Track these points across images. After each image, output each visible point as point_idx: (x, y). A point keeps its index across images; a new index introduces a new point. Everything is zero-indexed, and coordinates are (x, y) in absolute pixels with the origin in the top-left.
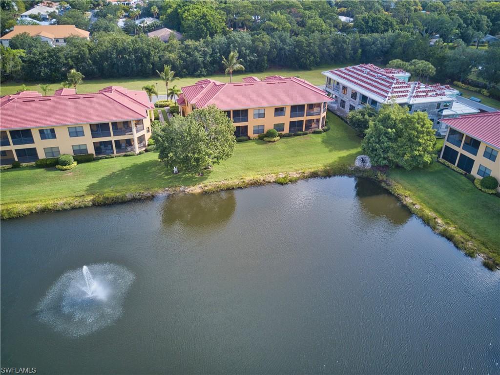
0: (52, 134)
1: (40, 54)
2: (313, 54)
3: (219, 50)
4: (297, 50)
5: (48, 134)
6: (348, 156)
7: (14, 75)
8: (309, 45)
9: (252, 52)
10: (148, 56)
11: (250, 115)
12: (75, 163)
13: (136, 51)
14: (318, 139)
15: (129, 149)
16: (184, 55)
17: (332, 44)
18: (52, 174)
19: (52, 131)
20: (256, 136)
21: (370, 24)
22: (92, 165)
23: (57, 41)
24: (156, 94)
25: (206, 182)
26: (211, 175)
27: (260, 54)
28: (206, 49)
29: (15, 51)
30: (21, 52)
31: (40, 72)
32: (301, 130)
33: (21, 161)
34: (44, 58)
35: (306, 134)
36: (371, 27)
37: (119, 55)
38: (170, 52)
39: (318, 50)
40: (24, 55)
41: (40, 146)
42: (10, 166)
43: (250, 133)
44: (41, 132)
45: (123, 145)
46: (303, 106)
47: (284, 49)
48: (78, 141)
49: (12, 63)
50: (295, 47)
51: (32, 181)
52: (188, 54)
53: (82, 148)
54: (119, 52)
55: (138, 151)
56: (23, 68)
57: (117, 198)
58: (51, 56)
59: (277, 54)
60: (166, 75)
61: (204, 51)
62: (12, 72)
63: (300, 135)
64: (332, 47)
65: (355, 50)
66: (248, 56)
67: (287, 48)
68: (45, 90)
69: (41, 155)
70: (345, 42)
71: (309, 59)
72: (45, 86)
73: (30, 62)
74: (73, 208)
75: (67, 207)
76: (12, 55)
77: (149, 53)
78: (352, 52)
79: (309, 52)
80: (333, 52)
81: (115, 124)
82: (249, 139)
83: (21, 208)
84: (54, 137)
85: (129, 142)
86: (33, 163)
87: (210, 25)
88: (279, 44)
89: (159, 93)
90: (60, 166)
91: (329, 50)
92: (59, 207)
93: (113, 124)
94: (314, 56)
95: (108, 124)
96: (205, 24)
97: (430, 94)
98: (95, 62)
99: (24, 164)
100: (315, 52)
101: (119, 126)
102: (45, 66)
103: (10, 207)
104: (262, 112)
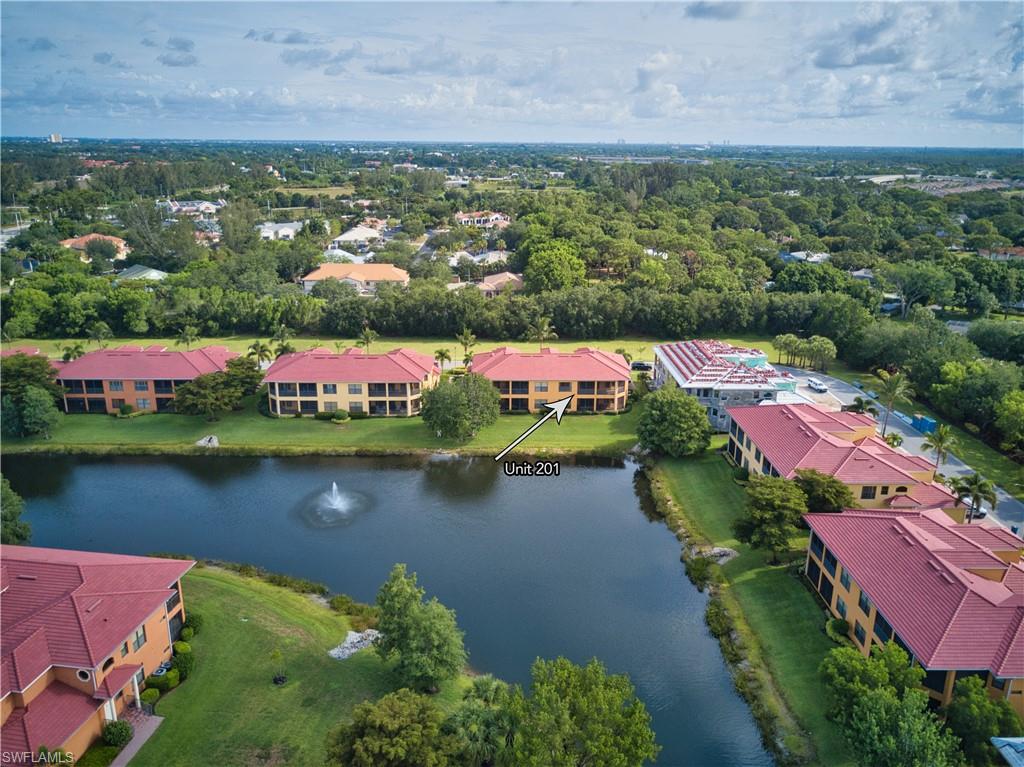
0: (334, 389)
1: (342, 305)
2: (687, 319)
3: (555, 309)
4: (664, 312)
5: (330, 389)
6: (629, 440)
7: (310, 327)
8: (682, 306)
9: (596, 314)
10: (463, 312)
11: (531, 387)
12: (349, 419)
13: (449, 307)
14: (607, 420)
15: (402, 411)
16: (508, 313)
17: (720, 307)
18: (326, 425)
19: (334, 386)
20: (538, 410)
21: (797, 278)
22: (364, 421)
23: (368, 283)
24: (450, 360)
25: (464, 448)
26: (473, 442)
27: (608, 317)
28: (537, 308)
29: (316, 300)
30: (322, 302)
31: (338, 324)
32: (592, 410)
33: (303, 412)
34: (345, 311)
35: (596, 414)
36: (796, 283)
37: (428, 311)
38: (489, 310)
39: (695, 315)
40: (324, 305)
41: (322, 399)
42: (293, 415)
43: (531, 407)
44: (325, 386)
45: (398, 407)
46: (593, 383)
47: (644, 311)
48: (356, 398)
49: (311, 314)
50: (662, 309)
51: (309, 429)
52: (513, 312)
53: (358, 405)
54: (429, 308)
55: (410, 414)
56: (321, 320)
57: (378, 452)
58: (353, 309)
59: (634, 318)
60: (466, 338)
61: (534, 310)
62: (309, 324)
63: (588, 414)
64: (718, 311)
65: (758, 317)
66: (591, 318)
67: (648, 310)
68: (338, 347)
69: (321, 409)
70: (739, 305)
71: (681, 326)
72: (338, 342)
73: (330, 313)
74: (339, 456)
75: (333, 454)
76: (312, 305)
77: (465, 310)
78: (752, 318)
79: (682, 316)
80: (719, 317)
81: (391, 386)
82: (529, 413)
83: (297, 449)
84: (335, 392)
85: (404, 404)
86: (313, 415)
87: (553, 275)
88: (638, 305)
89: (452, 359)
90: (335, 420)
91: (714, 315)
92: (327, 453)
93: (389, 384)
94: (690, 323)
95: (384, 384)
96: (547, 274)
97: (747, 380)
98: (400, 317)
99: (305, 416)
100: (691, 316)
101: (397, 388)
102: (345, 320)
103: (289, 447)
104: (544, 385)
